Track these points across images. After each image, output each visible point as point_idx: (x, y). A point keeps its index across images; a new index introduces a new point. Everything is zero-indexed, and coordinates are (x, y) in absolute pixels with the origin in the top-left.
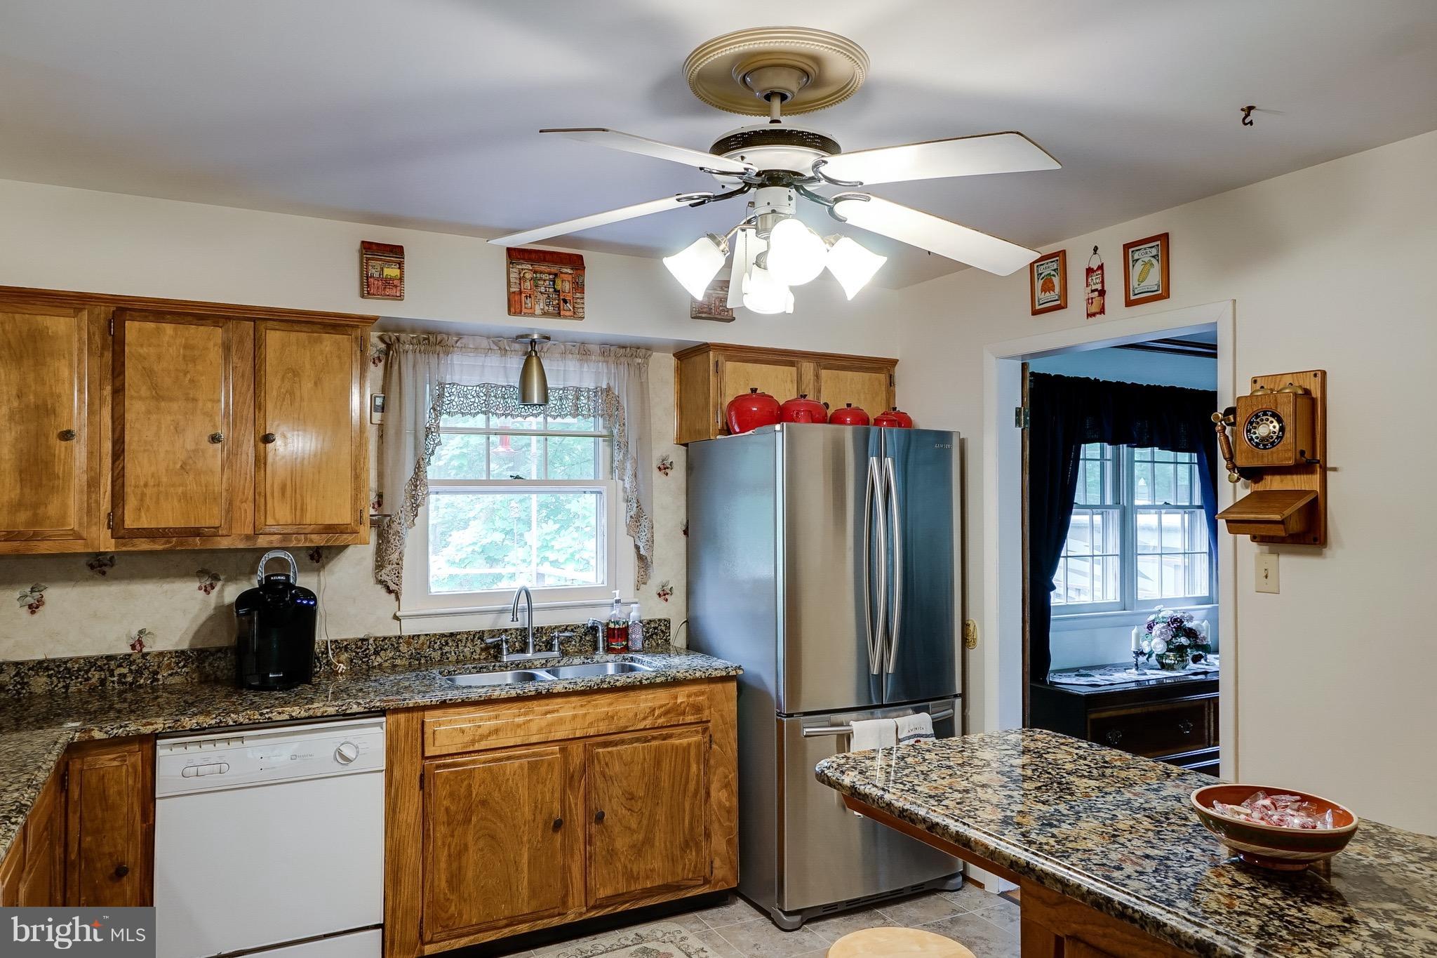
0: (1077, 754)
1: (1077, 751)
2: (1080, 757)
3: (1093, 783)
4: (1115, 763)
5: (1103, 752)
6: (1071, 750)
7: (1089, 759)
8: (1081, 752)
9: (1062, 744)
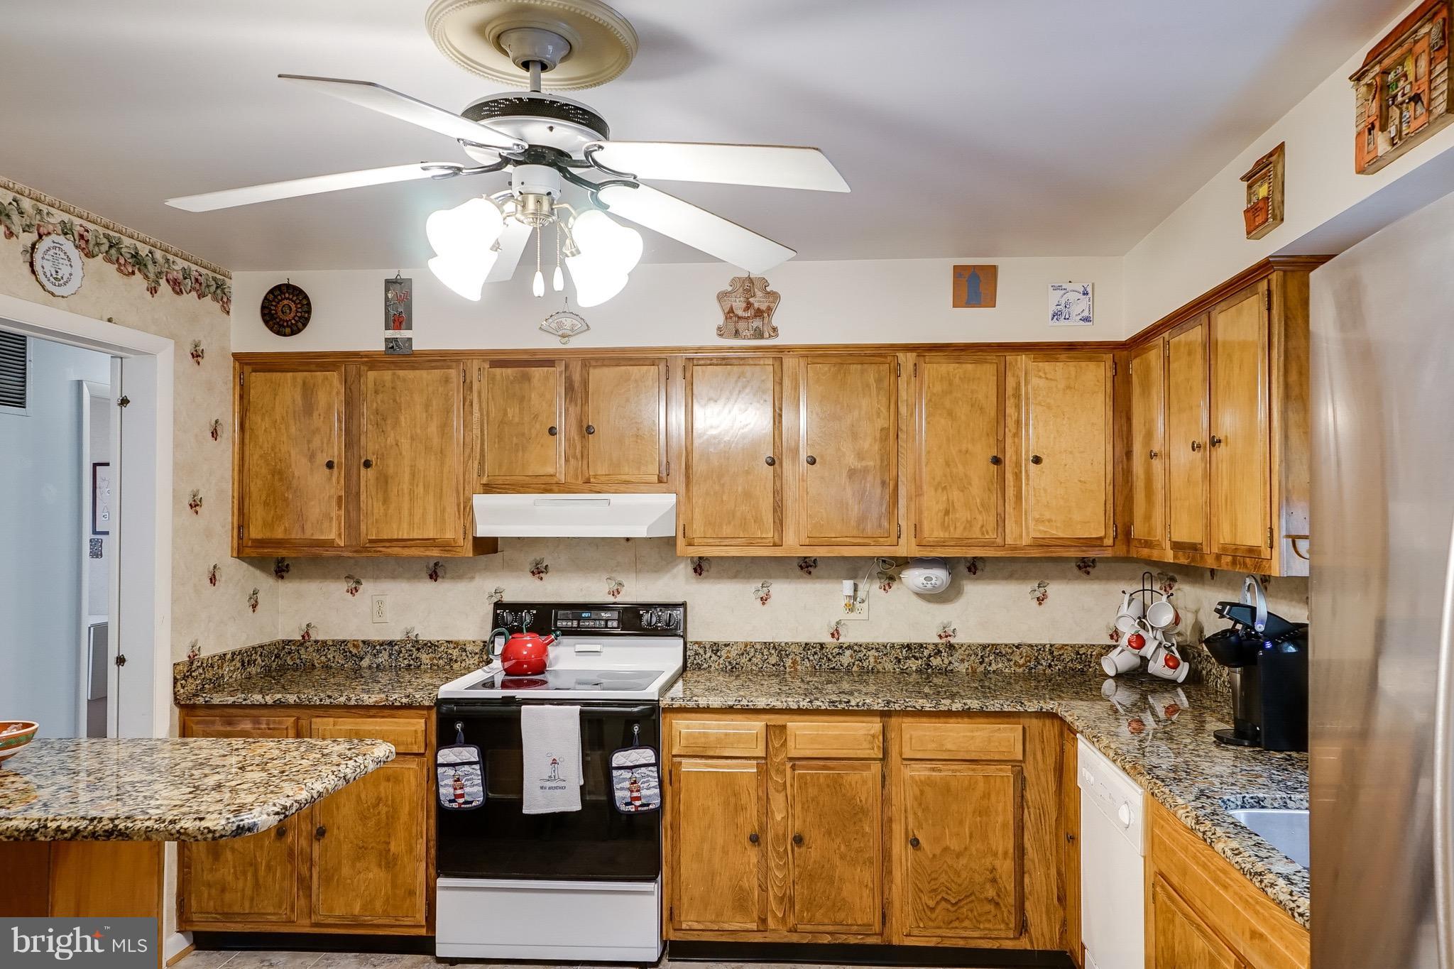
0: (158, 799)
1: (158, 802)
2: (151, 798)
3: (127, 779)
4: (108, 801)
5: (126, 809)
6: (166, 802)
7: (140, 799)
8: (153, 803)
9: (182, 806)
